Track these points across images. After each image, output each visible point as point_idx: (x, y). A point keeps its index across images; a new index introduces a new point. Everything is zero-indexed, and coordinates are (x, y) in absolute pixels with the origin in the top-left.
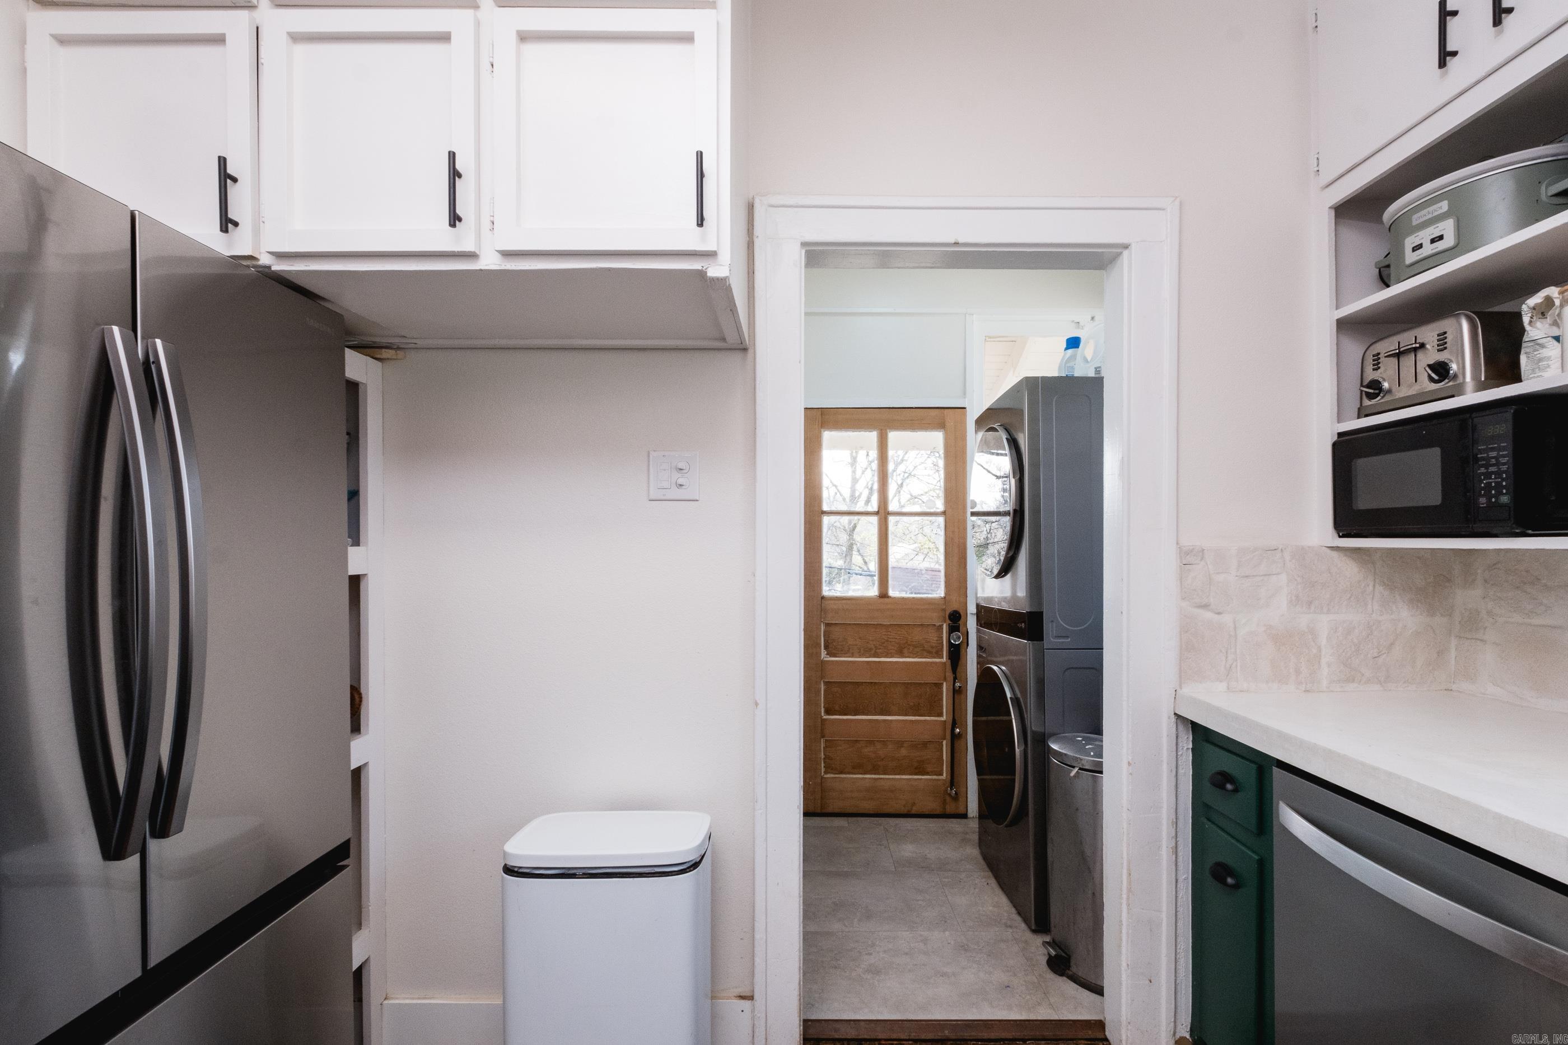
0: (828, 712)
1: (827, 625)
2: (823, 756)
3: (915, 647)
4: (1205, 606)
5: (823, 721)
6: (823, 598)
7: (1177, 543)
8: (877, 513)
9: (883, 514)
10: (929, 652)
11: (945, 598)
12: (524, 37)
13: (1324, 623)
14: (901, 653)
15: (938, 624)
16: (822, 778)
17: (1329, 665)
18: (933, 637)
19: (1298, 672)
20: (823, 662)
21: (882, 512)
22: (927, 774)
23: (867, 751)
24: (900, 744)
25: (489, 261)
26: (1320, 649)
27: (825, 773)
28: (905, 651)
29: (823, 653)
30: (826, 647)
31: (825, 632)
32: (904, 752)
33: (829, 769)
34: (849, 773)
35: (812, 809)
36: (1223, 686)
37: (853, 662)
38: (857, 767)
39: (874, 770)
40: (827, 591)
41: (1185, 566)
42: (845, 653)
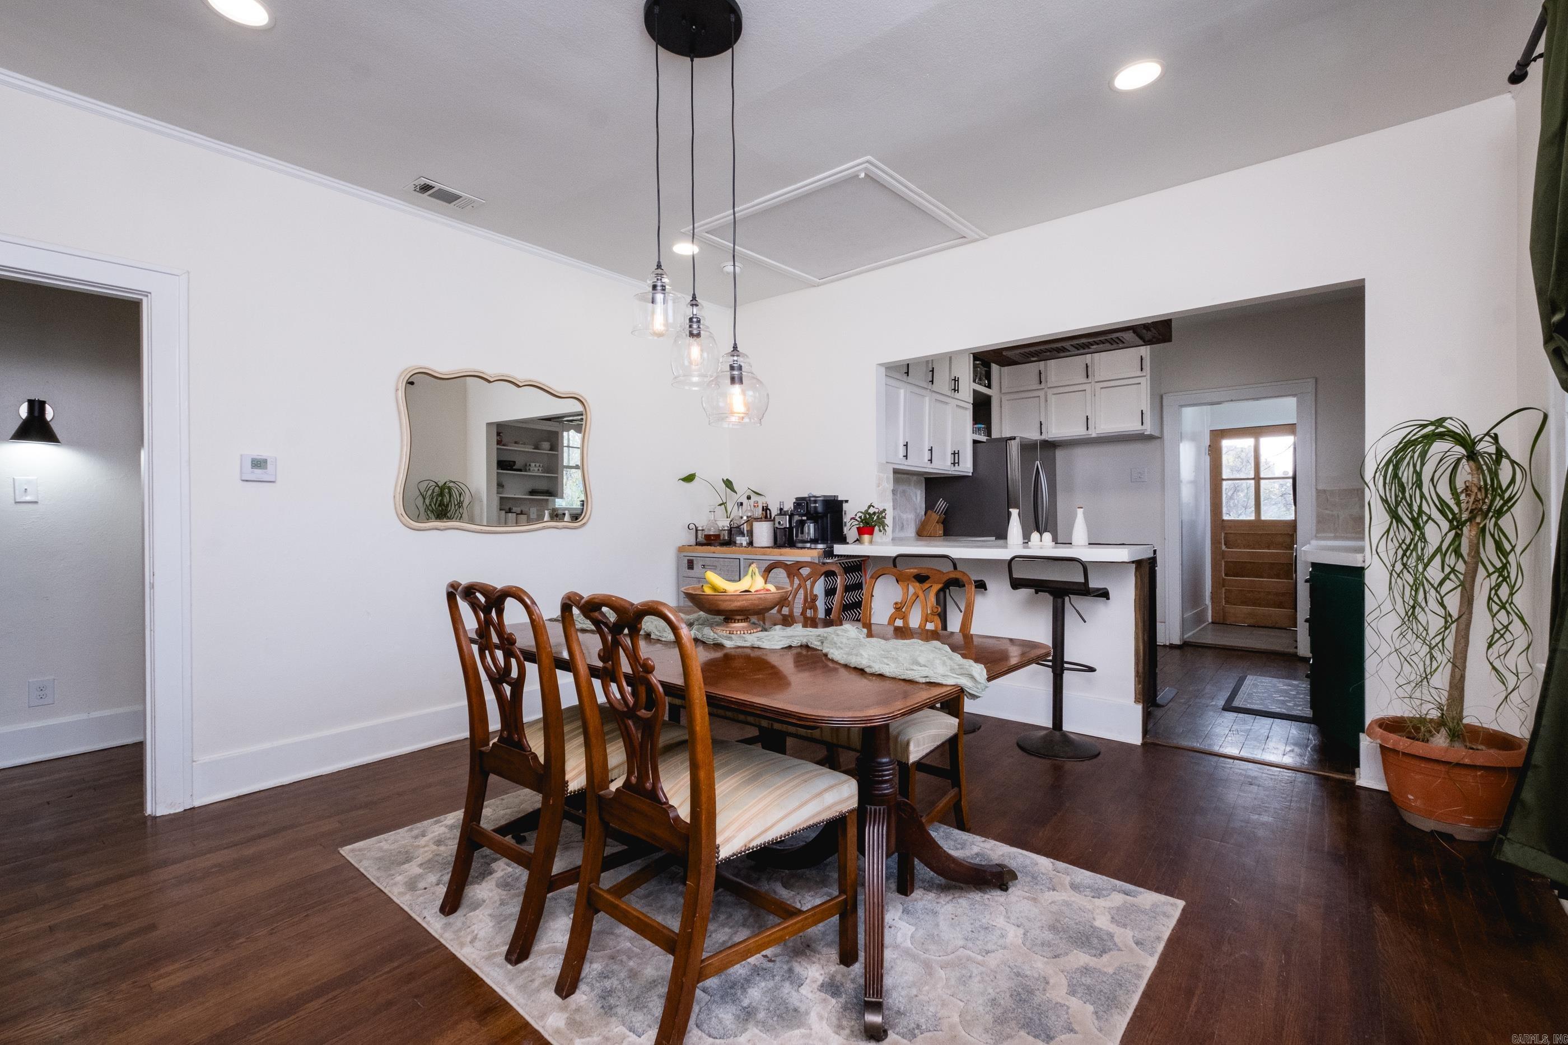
0: (1226, 575)
1: (1226, 533)
2: (1224, 596)
5: (1223, 579)
6: (1223, 520)
7: (1317, 489)
8: (1254, 479)
9: (1257, 478)
10: (1287, 548)
11: (1295, 519)
12: (1101, 388)
14: (1268, 548)
15: (1291, 533)
16: (1224, 606)
18: (1288, 539)
20: (1223, 551)
21: (1256, 477)
22: (1284, 608)
23: (1249, 595)
24: (1269, 593)
25: (1094, 435)
27: (1226, 604)
28: (1272, 546)
29: (1224, 547)
30: (1225, 544)
31: (1224, 537)
32: (1271, 597)
33: (1227, 602)
34: (1239, 606)
35: (1217, 621)
36: (1332, 535)
37: (1241, 552)
38: (1244, 603)
39: (1254, 604)
40: (1226, 517)
41: (1318, 497)
42: (1236, 547)
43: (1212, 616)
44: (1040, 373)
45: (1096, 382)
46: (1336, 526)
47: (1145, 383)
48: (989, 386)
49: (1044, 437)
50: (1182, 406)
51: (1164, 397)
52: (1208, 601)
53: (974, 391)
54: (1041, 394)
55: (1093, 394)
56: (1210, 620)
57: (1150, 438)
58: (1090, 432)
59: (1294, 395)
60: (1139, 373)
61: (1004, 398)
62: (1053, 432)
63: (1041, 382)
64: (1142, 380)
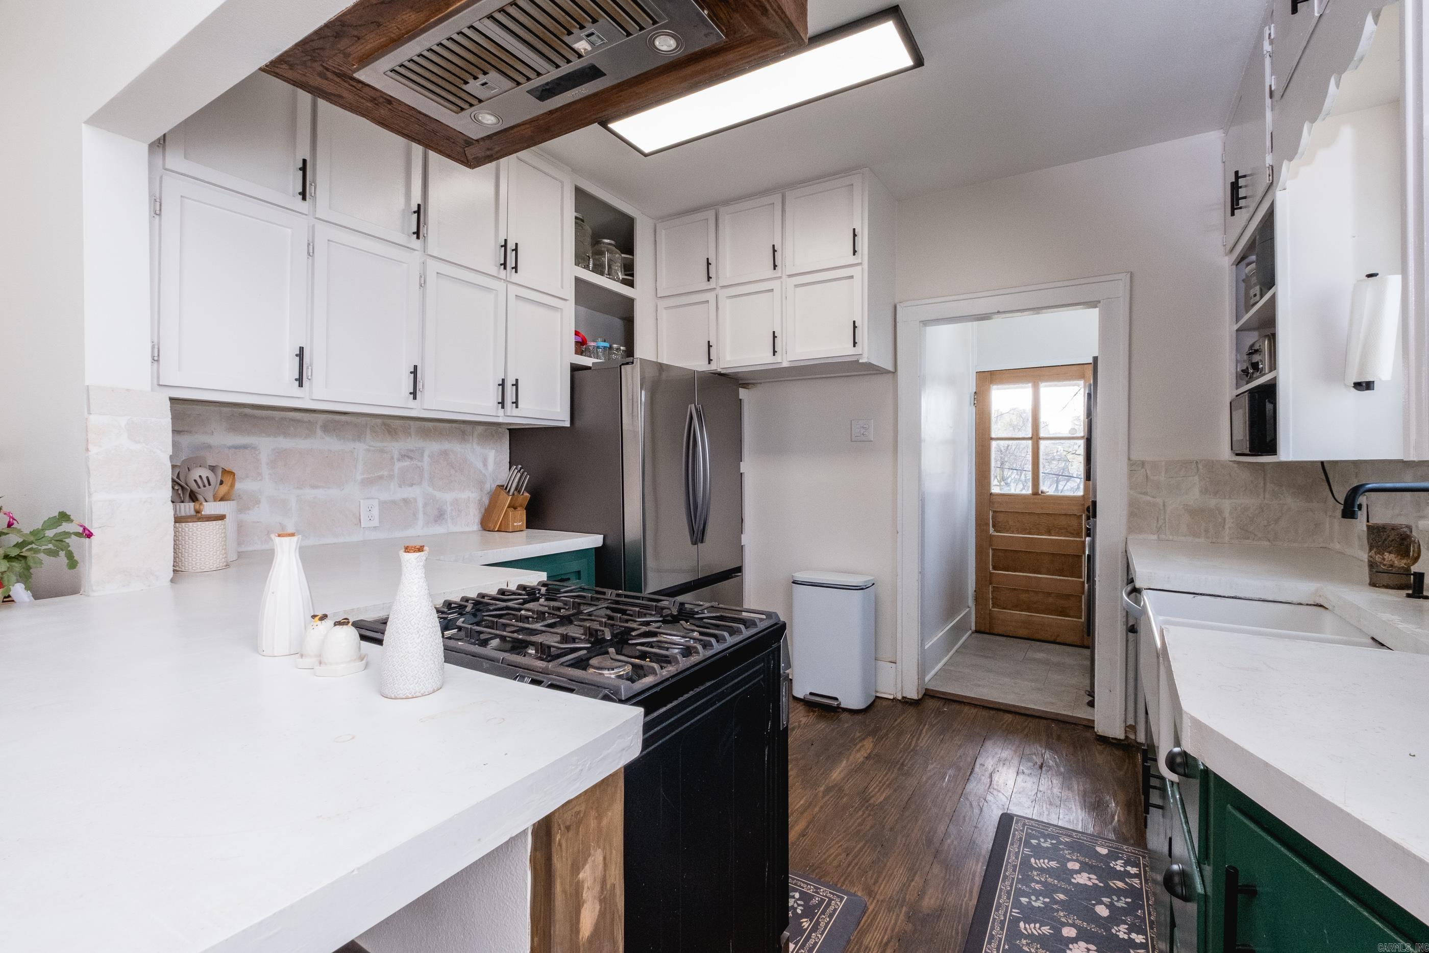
0: (994, 568)
1: (994, 512)
2: (990, 597)
3: (1060, 529)
4: (1145, 494)
5: (991, 573)
6: (991, 494)
7: (1129, 459)
8: (1031, 438)
9: (1036, 439)
10: (1071, 533)
11: (1083, 496)
13: (1227, 505)
14: (1049, 533)
15: (1079, 514)
16: (990, 610)
17: (1230, 528)
18: (1075, 523)
19: (1207, 531)
20: (991, 536)
21: (1035, 437)
22: (1070, 616)
23: (1024, 596)
24: (1048, 595)
25: (790, 364)
26: (1224, 519)
27: (993, 607)
28: (1052, 532)
29: (991, 530)
30: (994, 526)
31: (992, 517)
32: (1051, 600)
33: (994, 604)
34: (1010, 609)
35: (983, 629)
36: (1155, 537)
37: (1013, 537)
38: (1016, 607)
39: (1029, 609)
40: (995, 490)
41: (1132, 472)
42: (1007, 531)
43: (976, 623)
44: (708, 264)
45: (790, 276)
46: (1161, 522)
47: (861, 274)
48: (631, 284)
49: (714, 367)
50: (925, 323)
51: (898, 307)
52: (971, 602)
53: (578, 280)
54: (710, 296)
55: (784, 297)
56: (973, 628)
57: (871, 370)
58: (778, 358)
59: (1092, 304)
60: (852, 260)
61: (662, 304)
62: (728, 358)
63: (709, 278)
64: (856, 272)
